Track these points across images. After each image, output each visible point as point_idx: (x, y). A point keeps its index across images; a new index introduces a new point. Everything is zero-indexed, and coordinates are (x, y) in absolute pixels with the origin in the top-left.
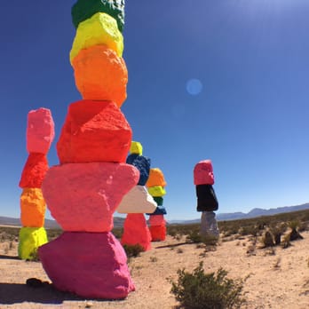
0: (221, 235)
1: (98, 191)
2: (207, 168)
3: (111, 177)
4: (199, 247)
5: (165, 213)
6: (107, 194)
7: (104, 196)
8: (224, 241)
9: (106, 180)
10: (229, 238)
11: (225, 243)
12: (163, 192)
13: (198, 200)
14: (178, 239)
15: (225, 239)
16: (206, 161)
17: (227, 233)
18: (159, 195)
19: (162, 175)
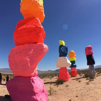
0: (96, 73)
1: (25, 57)
2: (90, 48)
3: (32, 50)
4: (87, 79)
5: (76, 67)
6: (29, 58)
7: (28, 59)
8: (97, 76)
9: (29, 51)
10: (99, 74)
11: (97, 77)
12: (75, 59)
13: (87, 61)
14: (81, 76)
15: (98, 75)
16: (89, 46)
17: (98, 72)
18: (74, 60)
19: (74, 53)
